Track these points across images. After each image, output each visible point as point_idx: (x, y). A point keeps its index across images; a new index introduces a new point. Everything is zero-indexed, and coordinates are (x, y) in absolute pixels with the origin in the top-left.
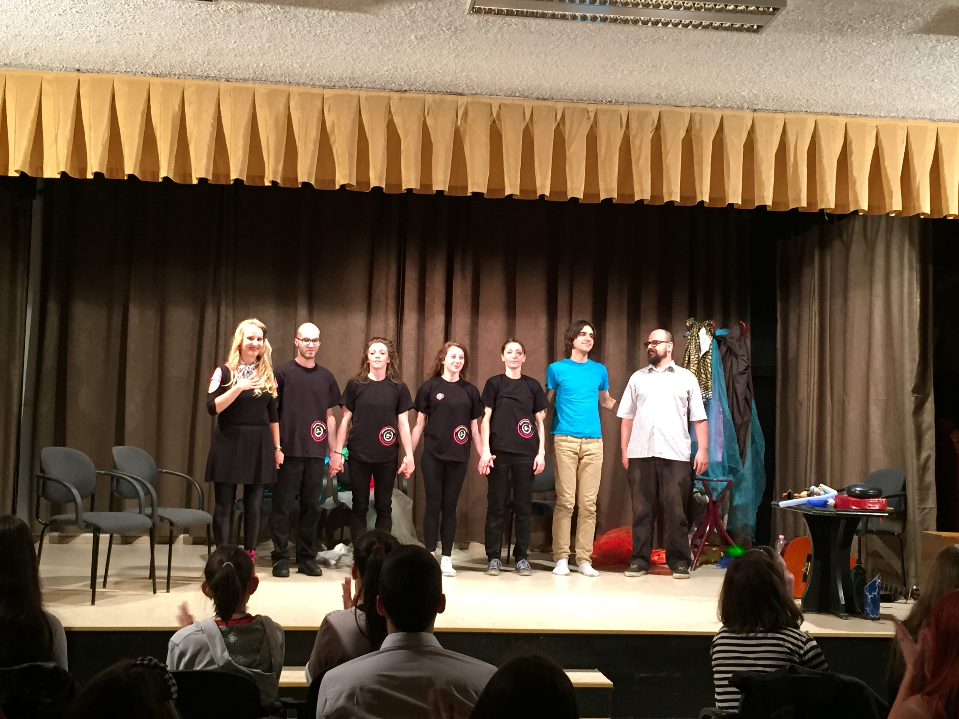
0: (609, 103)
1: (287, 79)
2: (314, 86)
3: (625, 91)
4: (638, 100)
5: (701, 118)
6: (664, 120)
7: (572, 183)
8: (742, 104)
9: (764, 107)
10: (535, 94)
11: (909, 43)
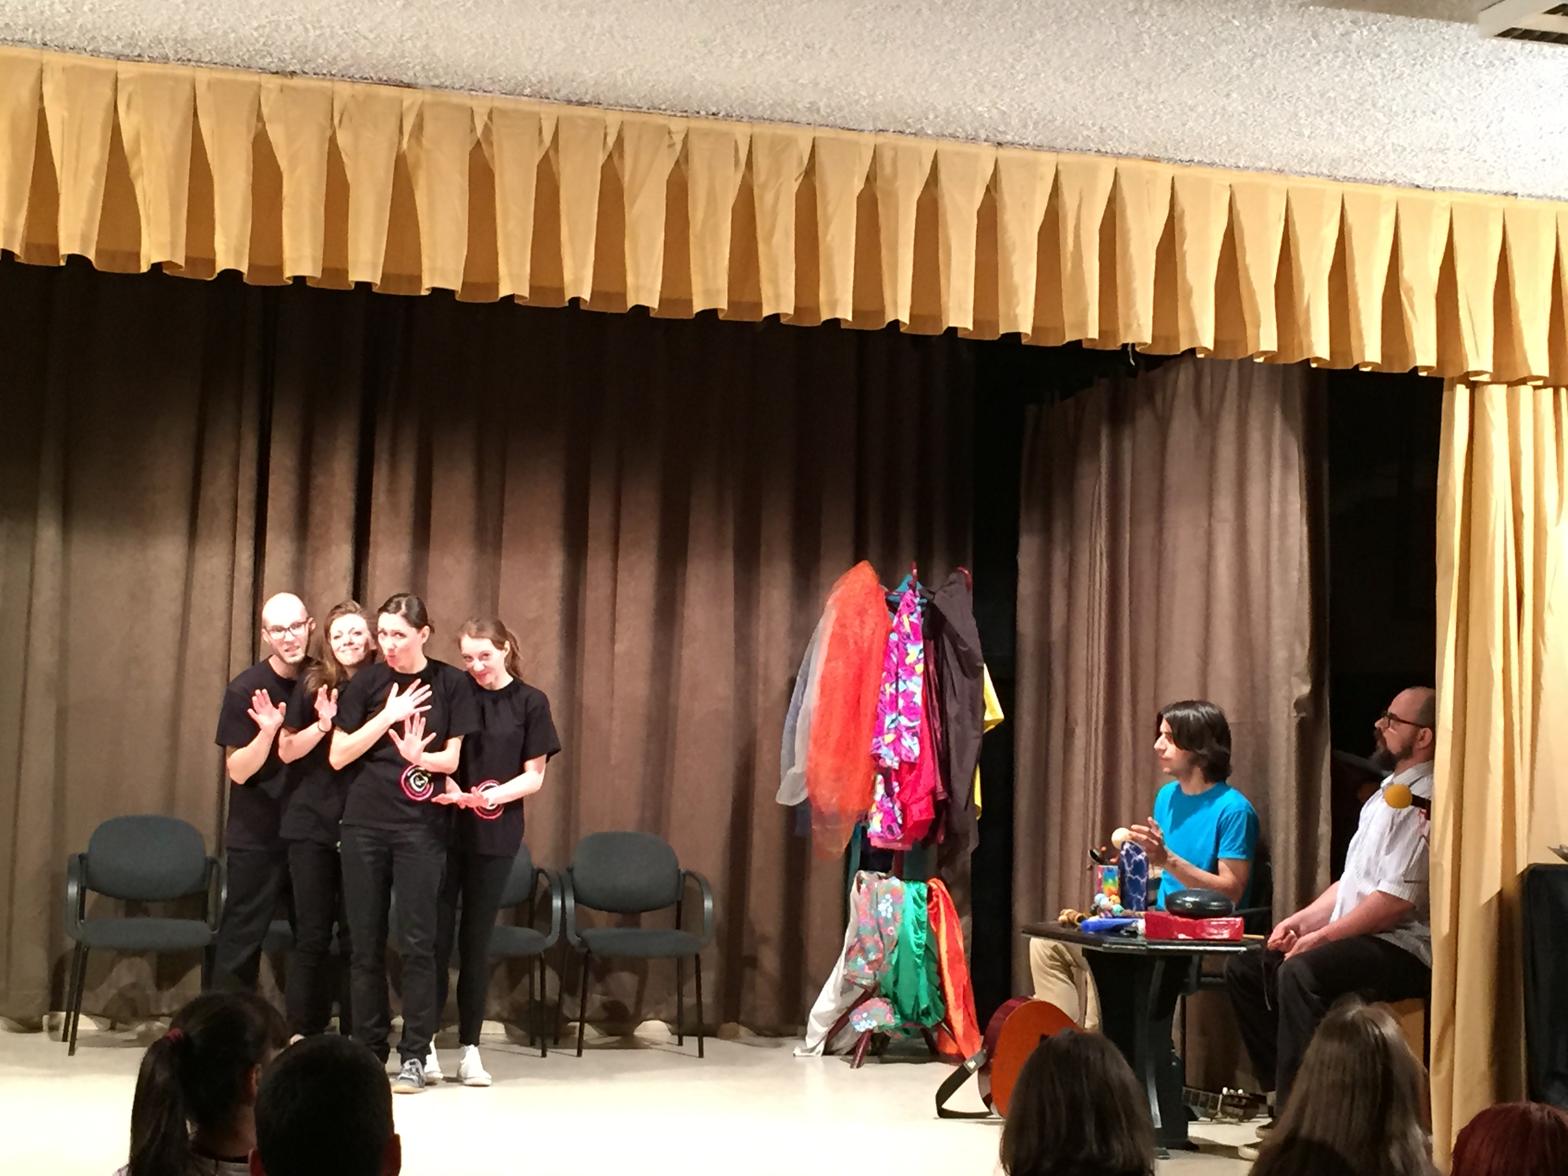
0: (711, 117)
1: (38, 37)
2: (95, 53)
3: (746, 94)
4: (772, 113)
5: (896, 154)
6: (823, 156)
7: (637, 275)
8: (976, 131)
9: (1017, 139)
10: (563, 93)
11: (1301, 23)
